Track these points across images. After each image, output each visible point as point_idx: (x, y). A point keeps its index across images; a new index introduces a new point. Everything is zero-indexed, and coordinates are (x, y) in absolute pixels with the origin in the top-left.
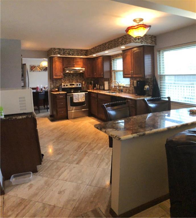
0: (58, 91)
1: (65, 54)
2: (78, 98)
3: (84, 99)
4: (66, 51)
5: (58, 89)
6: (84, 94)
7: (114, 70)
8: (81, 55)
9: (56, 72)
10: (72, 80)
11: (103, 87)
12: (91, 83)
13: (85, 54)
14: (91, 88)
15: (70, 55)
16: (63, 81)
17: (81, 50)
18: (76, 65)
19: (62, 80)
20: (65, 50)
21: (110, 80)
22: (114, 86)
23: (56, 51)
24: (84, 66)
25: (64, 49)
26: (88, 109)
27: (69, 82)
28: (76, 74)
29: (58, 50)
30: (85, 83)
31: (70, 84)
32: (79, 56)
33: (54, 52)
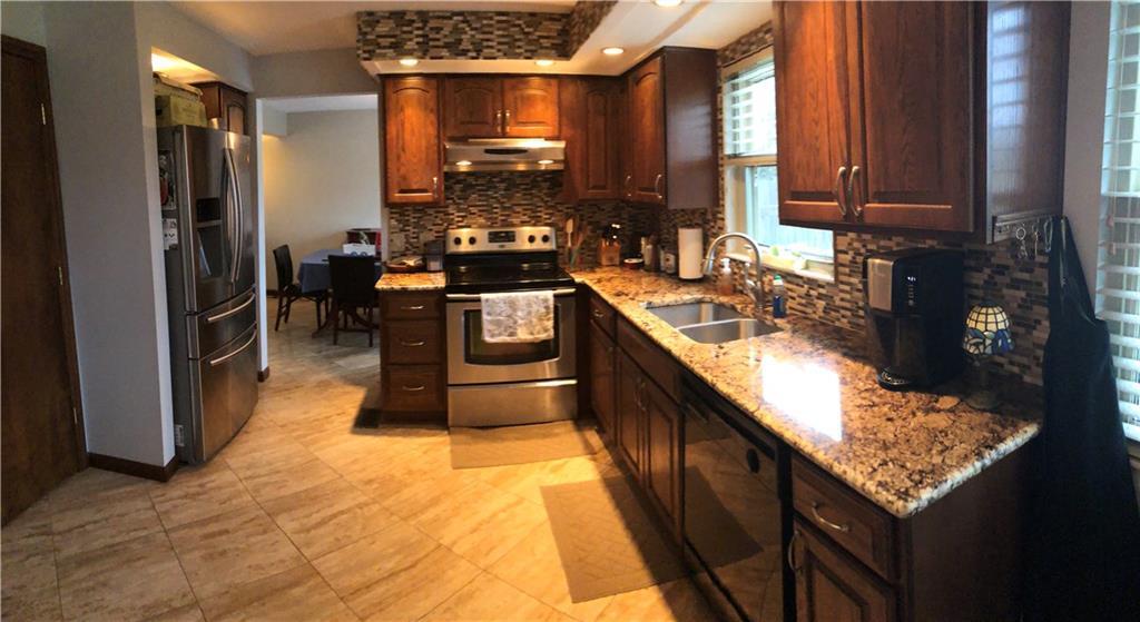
0: (422, 269)
1: (433, 52)
2: (510, 323)
3: (546, 330)
4: (438, 30)
5: (424, 260)
6: (546, 300)
7: (735, 156)
8: (531, 55)
9: (403, 170)
10: (504, 209)
11: (672, 257)
12: (607, 232)
13: (554, 47)
14: (611, 259)
15: (464, 53)
16: (456, 216)
17: (532, 15)
18: (518, 123)
19: (451, 210)
20: (432, 23)
21: (708, 220)
22: (732, 260)
23: (382, 29)
24: (566, 131)
25: (424, 16)
26: (573, 382)
27: (488, 219)
28: (528, 181)
29: (392, 23)
30: (578, 229)
31: (490, 234)
32: (517, 56)
33: (369, 37)
